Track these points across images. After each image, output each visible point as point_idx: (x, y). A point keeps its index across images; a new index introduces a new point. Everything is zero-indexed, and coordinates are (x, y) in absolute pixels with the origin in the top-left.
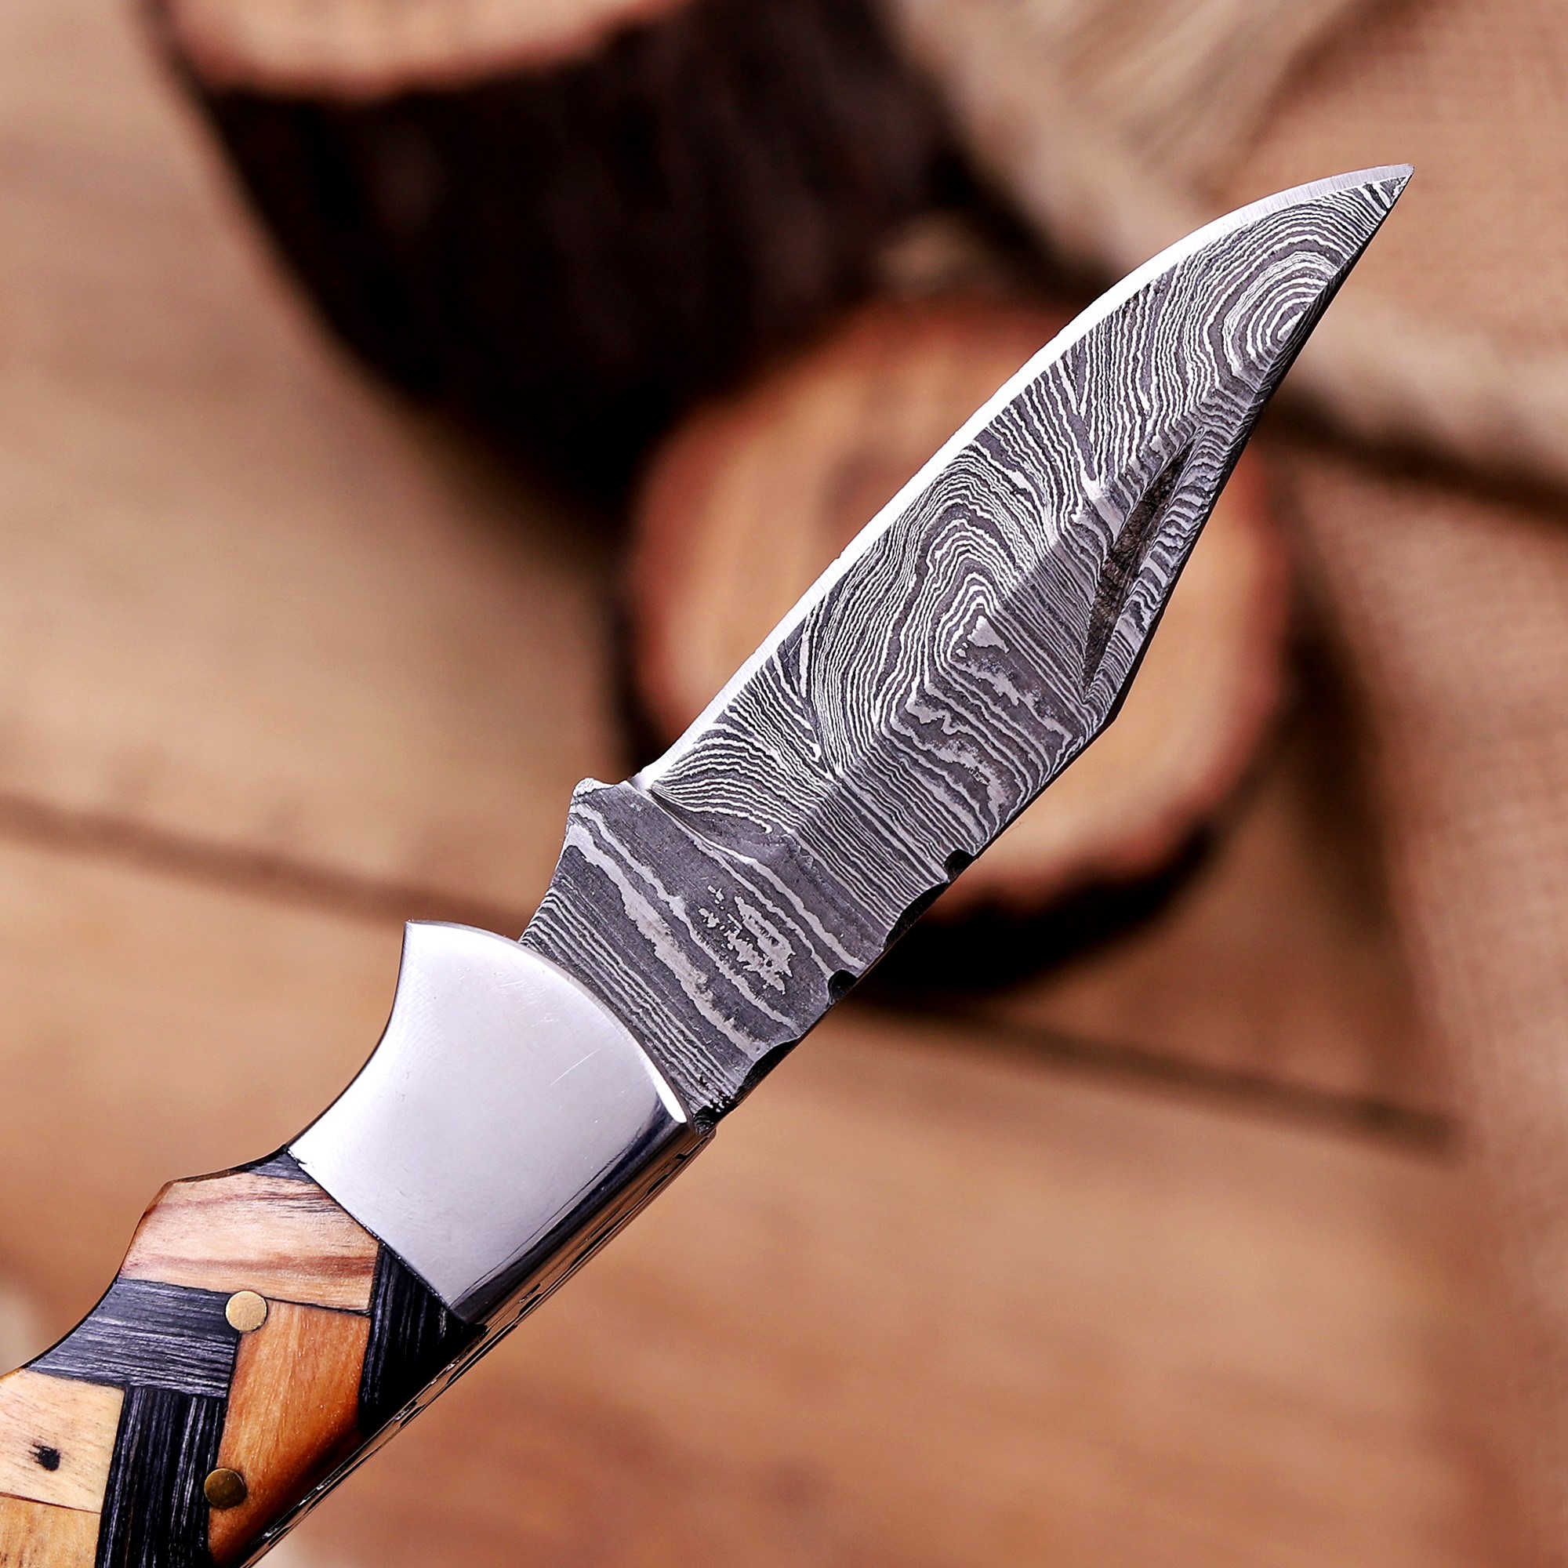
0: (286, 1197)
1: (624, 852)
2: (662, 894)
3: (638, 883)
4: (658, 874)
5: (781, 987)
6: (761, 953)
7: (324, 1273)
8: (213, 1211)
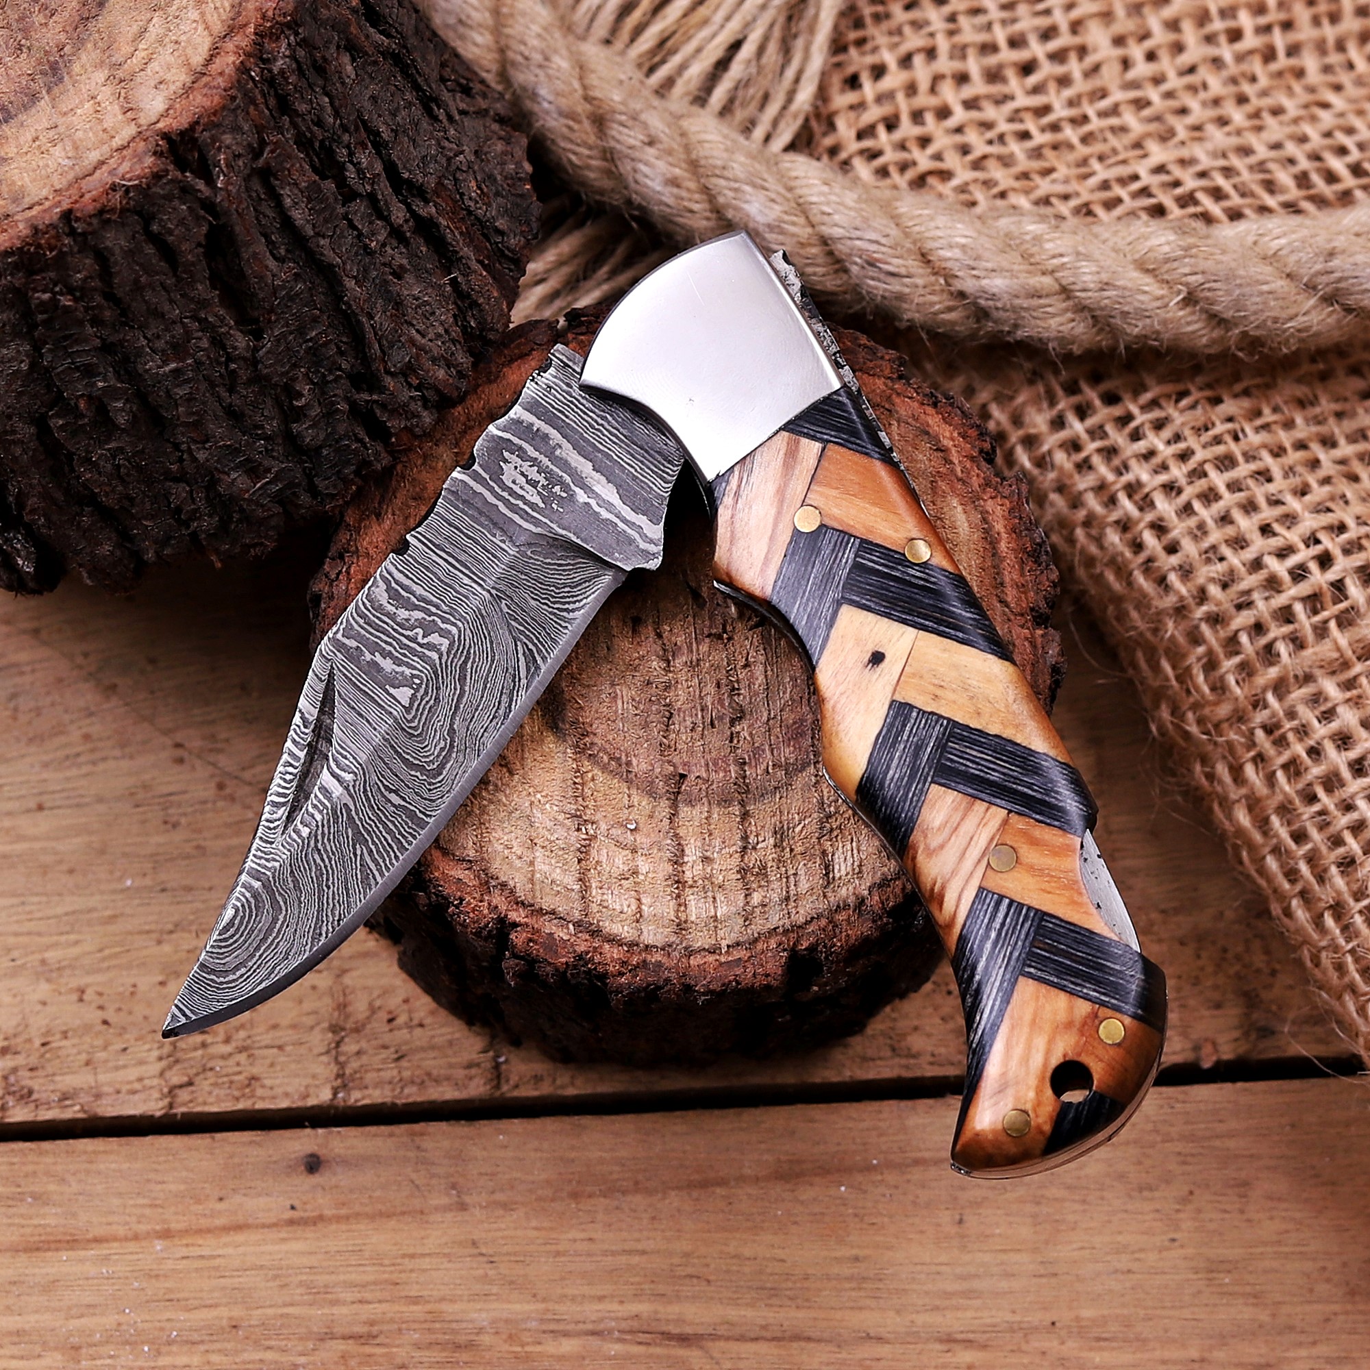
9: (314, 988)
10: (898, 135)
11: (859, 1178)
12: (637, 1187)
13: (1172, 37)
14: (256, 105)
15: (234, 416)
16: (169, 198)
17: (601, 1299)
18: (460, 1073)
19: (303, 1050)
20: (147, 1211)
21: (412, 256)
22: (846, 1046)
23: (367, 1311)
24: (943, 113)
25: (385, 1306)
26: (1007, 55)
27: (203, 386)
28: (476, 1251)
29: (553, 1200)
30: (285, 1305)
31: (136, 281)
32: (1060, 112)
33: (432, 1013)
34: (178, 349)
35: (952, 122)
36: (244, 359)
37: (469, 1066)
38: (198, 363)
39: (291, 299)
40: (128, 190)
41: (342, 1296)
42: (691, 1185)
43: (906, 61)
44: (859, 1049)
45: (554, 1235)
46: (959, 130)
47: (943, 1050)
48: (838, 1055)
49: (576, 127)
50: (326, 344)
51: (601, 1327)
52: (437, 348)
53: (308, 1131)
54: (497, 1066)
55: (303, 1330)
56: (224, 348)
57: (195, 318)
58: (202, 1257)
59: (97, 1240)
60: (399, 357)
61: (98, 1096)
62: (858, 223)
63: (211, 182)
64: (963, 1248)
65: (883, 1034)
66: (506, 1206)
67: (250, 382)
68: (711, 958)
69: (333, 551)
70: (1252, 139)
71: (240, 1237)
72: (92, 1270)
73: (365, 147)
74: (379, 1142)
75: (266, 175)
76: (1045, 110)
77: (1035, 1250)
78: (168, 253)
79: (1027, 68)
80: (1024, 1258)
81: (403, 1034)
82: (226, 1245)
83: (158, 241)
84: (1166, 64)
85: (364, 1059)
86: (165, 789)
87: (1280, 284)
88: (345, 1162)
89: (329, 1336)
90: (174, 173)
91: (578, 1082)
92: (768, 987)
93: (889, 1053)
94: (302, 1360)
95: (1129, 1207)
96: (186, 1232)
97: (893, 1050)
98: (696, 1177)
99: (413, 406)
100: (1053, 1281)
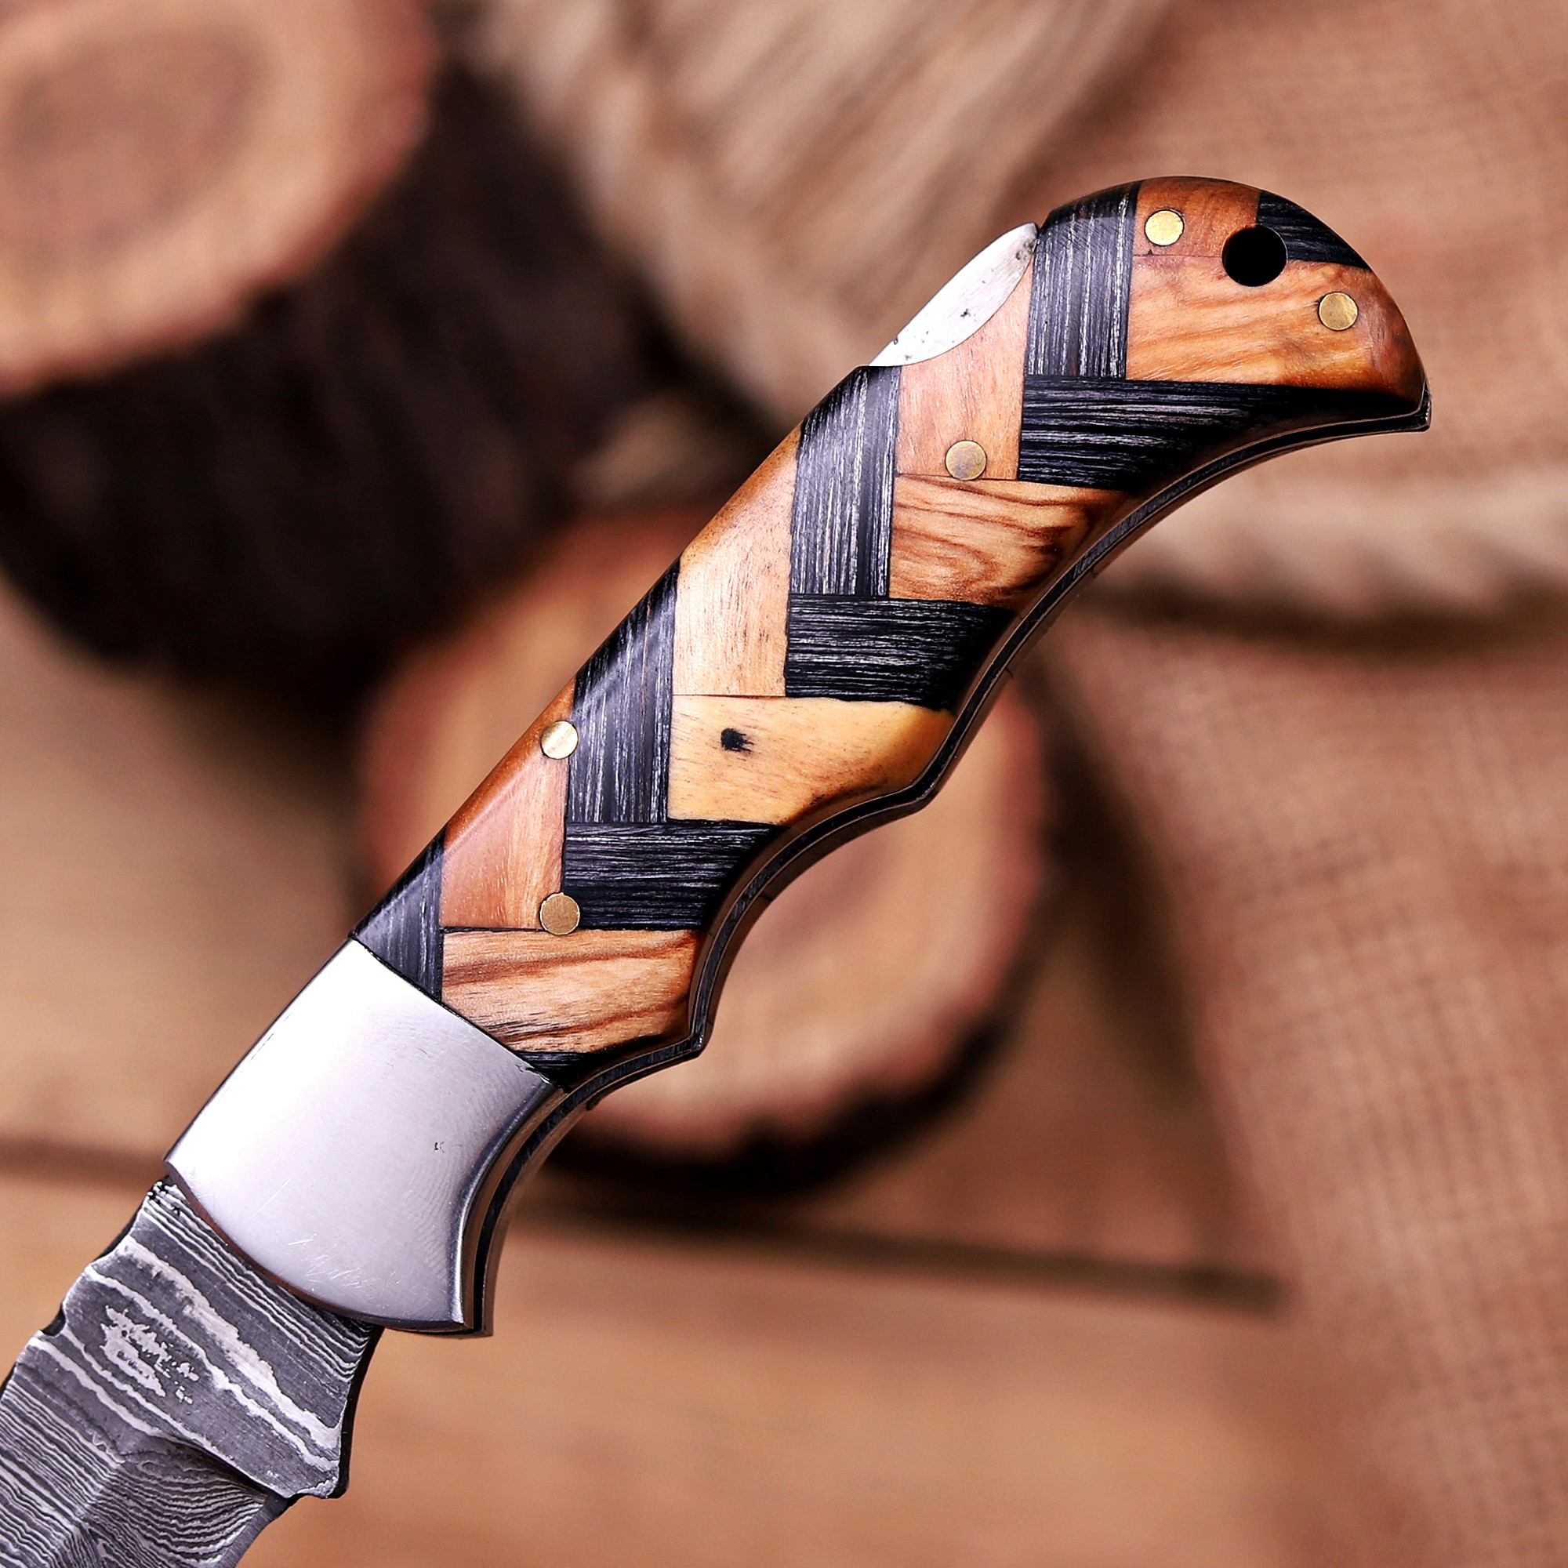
0: (541, 1034)
1: (279, 1427)
2: (237, 1390)
3: (261, 1397)
4: (244, 1408)
5: (110, 1312)
6: (134, 1343)
7: (492, 962)
8: (613, 1009)
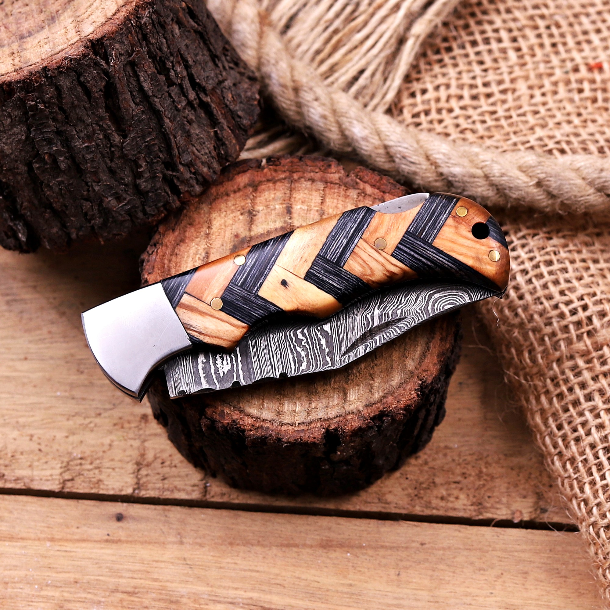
9: (131, 446)
10: (429, 118)
11: (356, 550)
12: (259, 543)
13: (553, 88)
14: (132, 34)
15: (112, 172)
16: (89, 66)
17: (237, 589)
18: (189, 488)
19: (123, 471)
20: (46, 529)
21: (197, 116)
22: (359, 496)
23: (134, 582)
24: (450, 110)
25: (142, 581)
26: (482, 90)
27: (99, 156)
28: (185, 562)
29: (221, 545)
30: (99, 575)
31: (73, 103)
32: (501, 113)
33: (181, 462)
34: (89, 138)
35: (454, 114)
36: (118, 146)
37: (194, 486)
38: (97, 145)
39: (140, 122)
40: (71, 60)
41: (124, 575)
42: (282, 545)
43: (437, 88)
44: (364, 498)
45: (220, 559)
46: (456, 118)
47: (401, 502)
48: (355, 499)
49: (286, 91)
50: (154, 145)
51: (235, 601)
52: (204, 158)
53: (120, 504)
54: (206, 487)
55: (105, 587)
56: (109, 140)
57: (97, 124)
58: (66, 551)
59: (22, 539)
60: (186, 158)
61: (32, 480)
62: (400, 140)
63: (108, 63)
64: (398, 586)
65: (376, 492)
66: (201, 545)
67: (119, 158)
68: (290, 428)
69: (152, 242)
70: (581, 131)
71: (84, 545)
72: (18, 551)
73: (180, 64)
74: (149, 512)
75: (133, 64)
76: (494, 113)
77: (430, 590)
78: (88, 92)
79: (489, 96)
80: (424, 593)
81: (166, 470)
82: (77, 547)
83: (82, 85)
84: (549, 98)
85: (149, 478)
86: (79, 357)
87: (579, 182)
88: (134, 519)
89: (116, 591)
90: (91, 55)
91: (240, 498)
92: (314, 443)
93: (377, 501)
94: (103, 600)
95: (474, 577)
96: (60, 540)
97: (379, 499)
98: (285, 542)
99: (191, 181)
100: (436, 605)
